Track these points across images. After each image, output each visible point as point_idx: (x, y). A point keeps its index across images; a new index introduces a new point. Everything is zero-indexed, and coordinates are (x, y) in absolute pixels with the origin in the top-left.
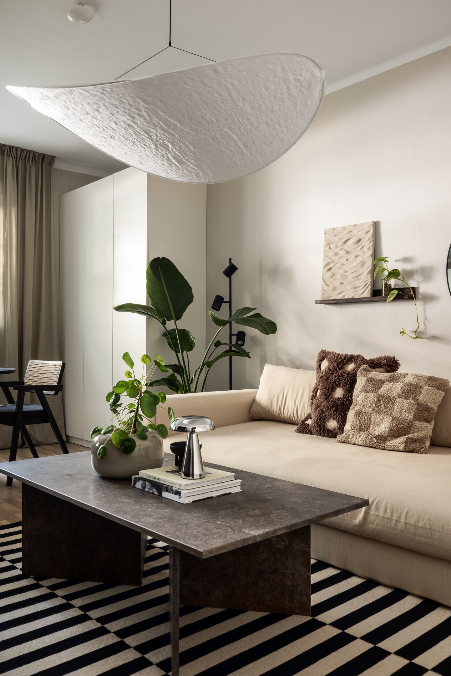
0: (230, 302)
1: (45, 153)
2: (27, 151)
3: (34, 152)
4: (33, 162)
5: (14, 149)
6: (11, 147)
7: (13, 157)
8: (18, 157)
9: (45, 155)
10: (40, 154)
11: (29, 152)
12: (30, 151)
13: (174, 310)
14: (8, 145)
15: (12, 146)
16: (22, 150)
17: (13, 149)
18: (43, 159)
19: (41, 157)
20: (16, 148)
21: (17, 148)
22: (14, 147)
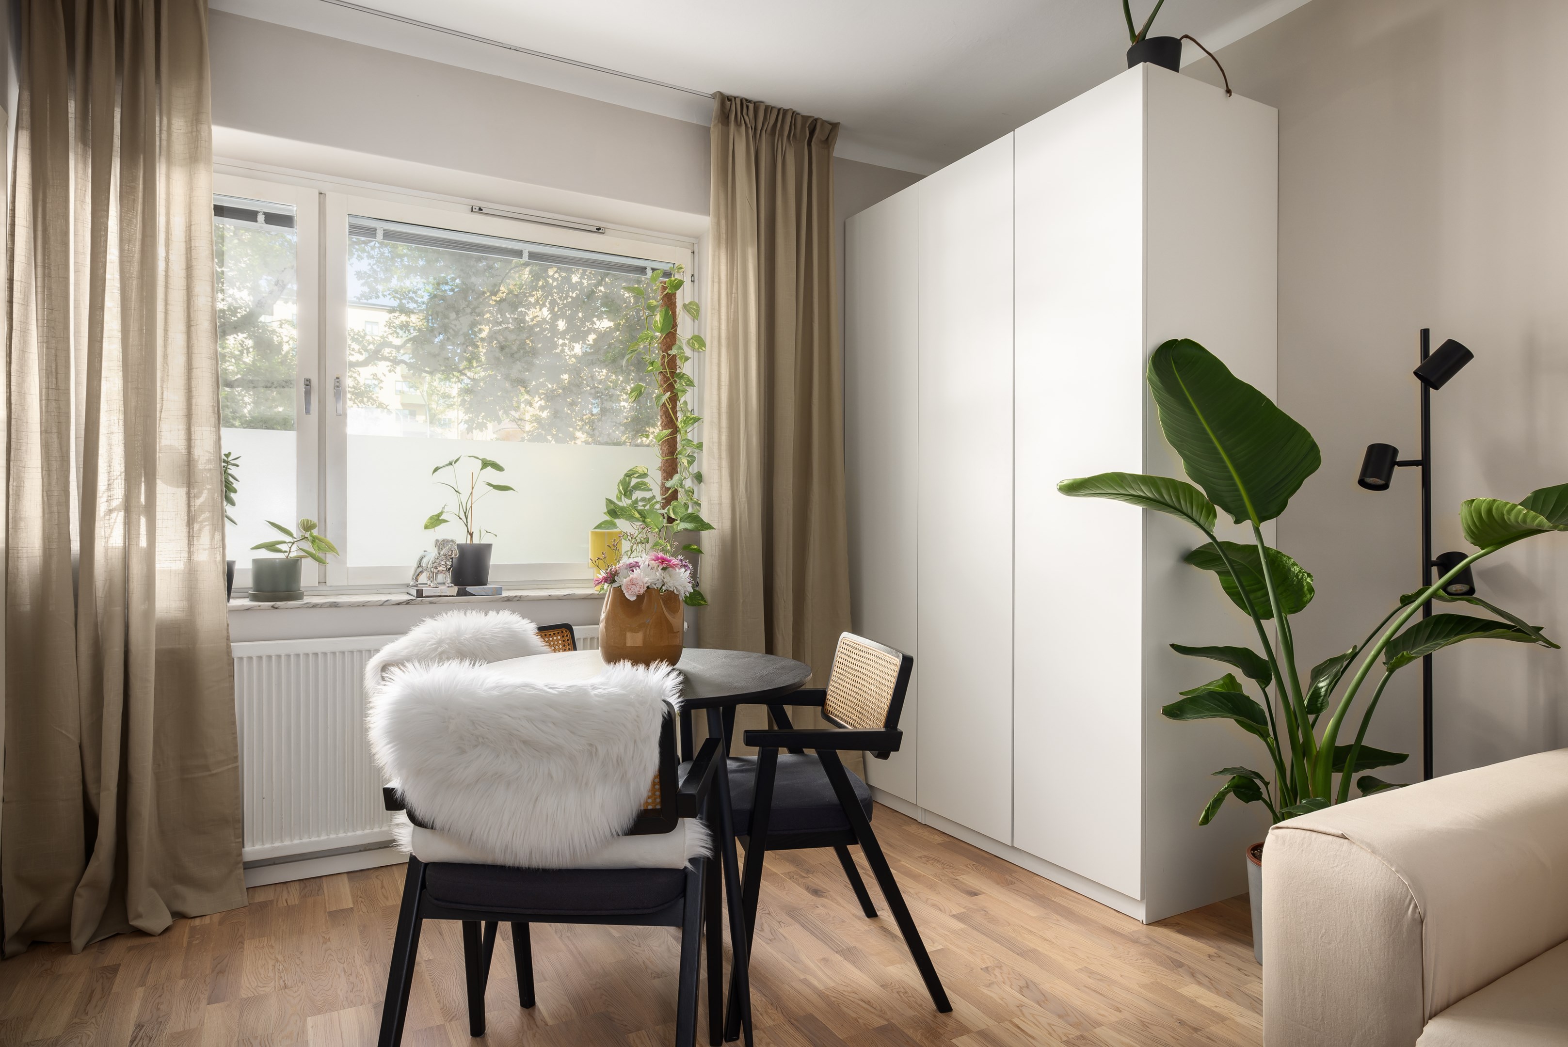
0: (1425, 463)
1: (816, 117)
2: (779, 110)
3: (795, 114)
4: (791, 138)
5: (751, 106)
6: (744, 102)
7: (749, 126)
8: (759, 127)
9: (816, 120)
10: (805, 118)
11: (782, 113)
12: (785, 111)
13: (1248, 491)
14: (737, 97)
15: (746, 100)
16: (768, 109)
17: (747, 107)
18: (812, 133)
19: (807, 125)
20: (755, 103)
21: (757, 104)
22: (750, 102)
